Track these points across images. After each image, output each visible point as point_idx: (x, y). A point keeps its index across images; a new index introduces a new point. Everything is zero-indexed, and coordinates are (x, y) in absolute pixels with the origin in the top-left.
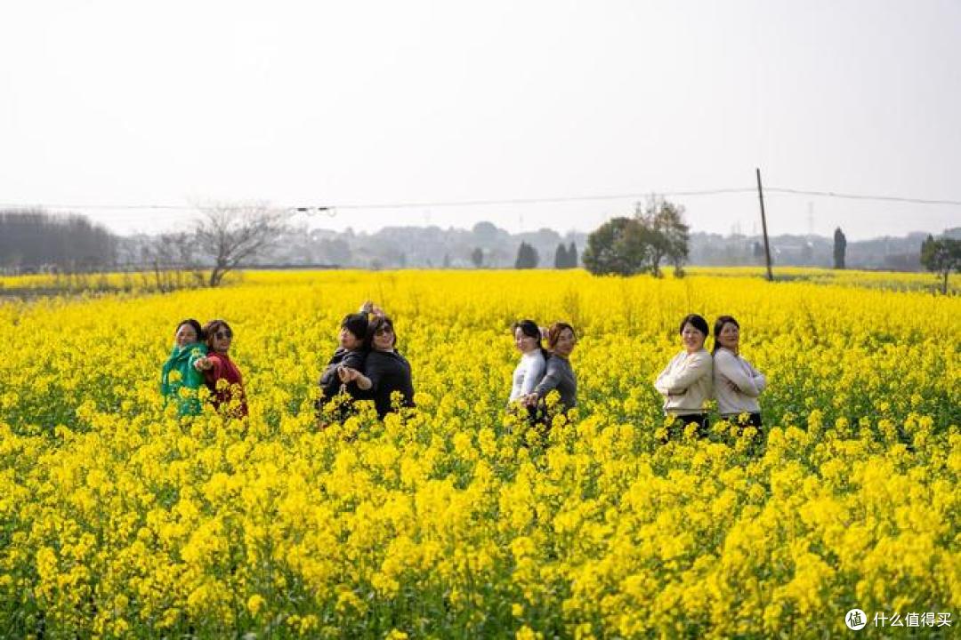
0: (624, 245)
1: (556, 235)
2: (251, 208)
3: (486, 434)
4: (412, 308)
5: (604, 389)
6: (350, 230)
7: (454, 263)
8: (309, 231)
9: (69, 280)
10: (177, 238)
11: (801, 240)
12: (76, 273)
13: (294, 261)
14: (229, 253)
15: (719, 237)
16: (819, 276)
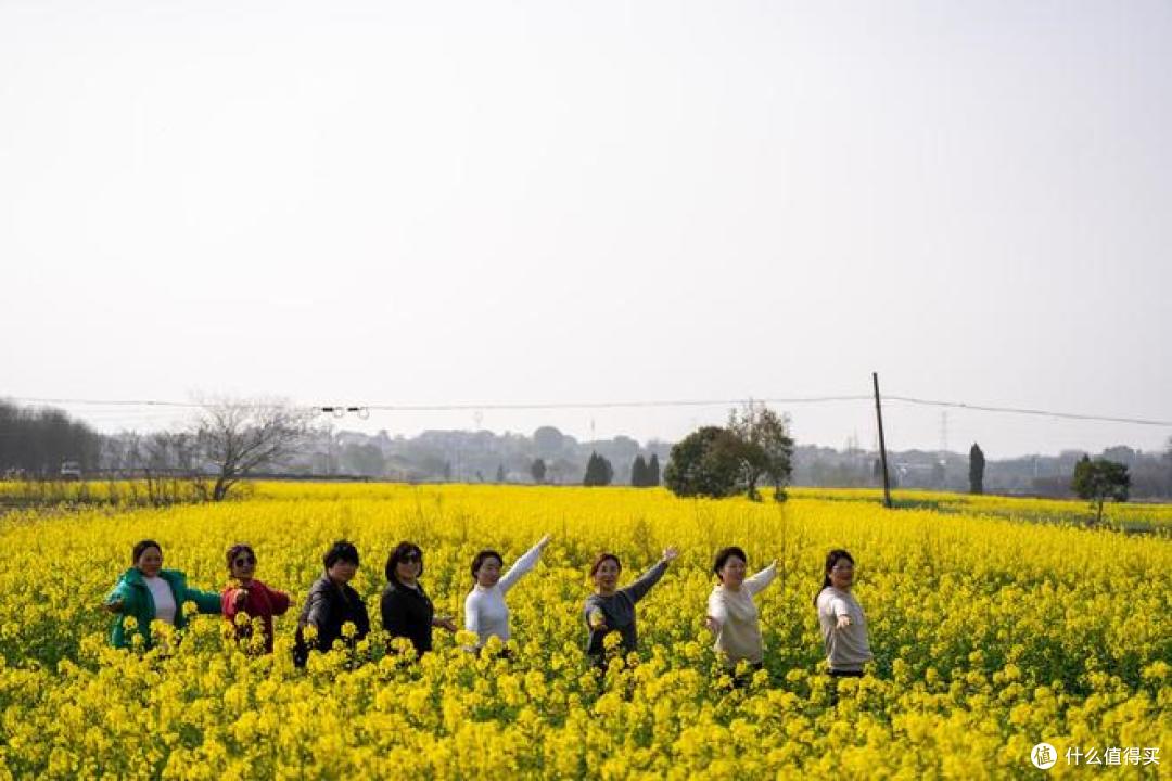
0: (715, 460)
1: (635, 444)
2: (266, 407)
3: (534, 678)
4: (459, 533)
5: (674, 632)
6: (384, 432)
7: (510, 476)
8: (334, 433)
9: (42, 489)
10: (176, 440)
11: (932, 456)
12: (50, 480)
13: (314, 471)
14: (237, 459)
15: (833, 451)
16: (950, 503)
